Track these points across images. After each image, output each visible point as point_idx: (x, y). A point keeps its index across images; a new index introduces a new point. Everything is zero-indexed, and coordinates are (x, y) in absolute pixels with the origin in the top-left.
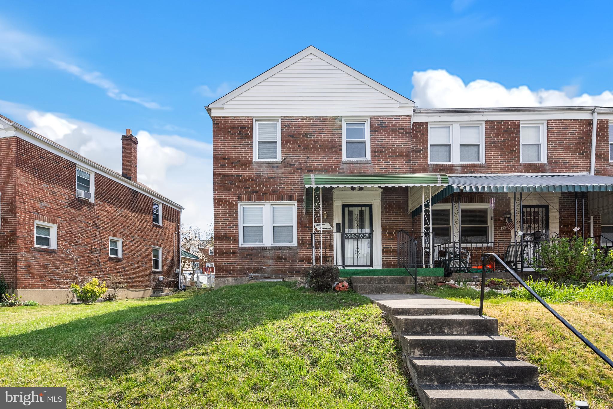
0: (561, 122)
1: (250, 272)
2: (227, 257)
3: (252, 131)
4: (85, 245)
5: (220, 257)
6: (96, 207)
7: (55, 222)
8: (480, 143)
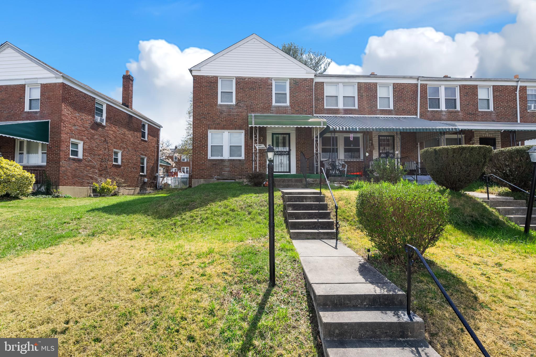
0: (401, 84)
1: (215, 175)
2: (201, 166)
3: (217, 85)
4: (99, 155)
5: (196, 166)
6: (106, 128)
7: (82, 140)
8: (355, 96)
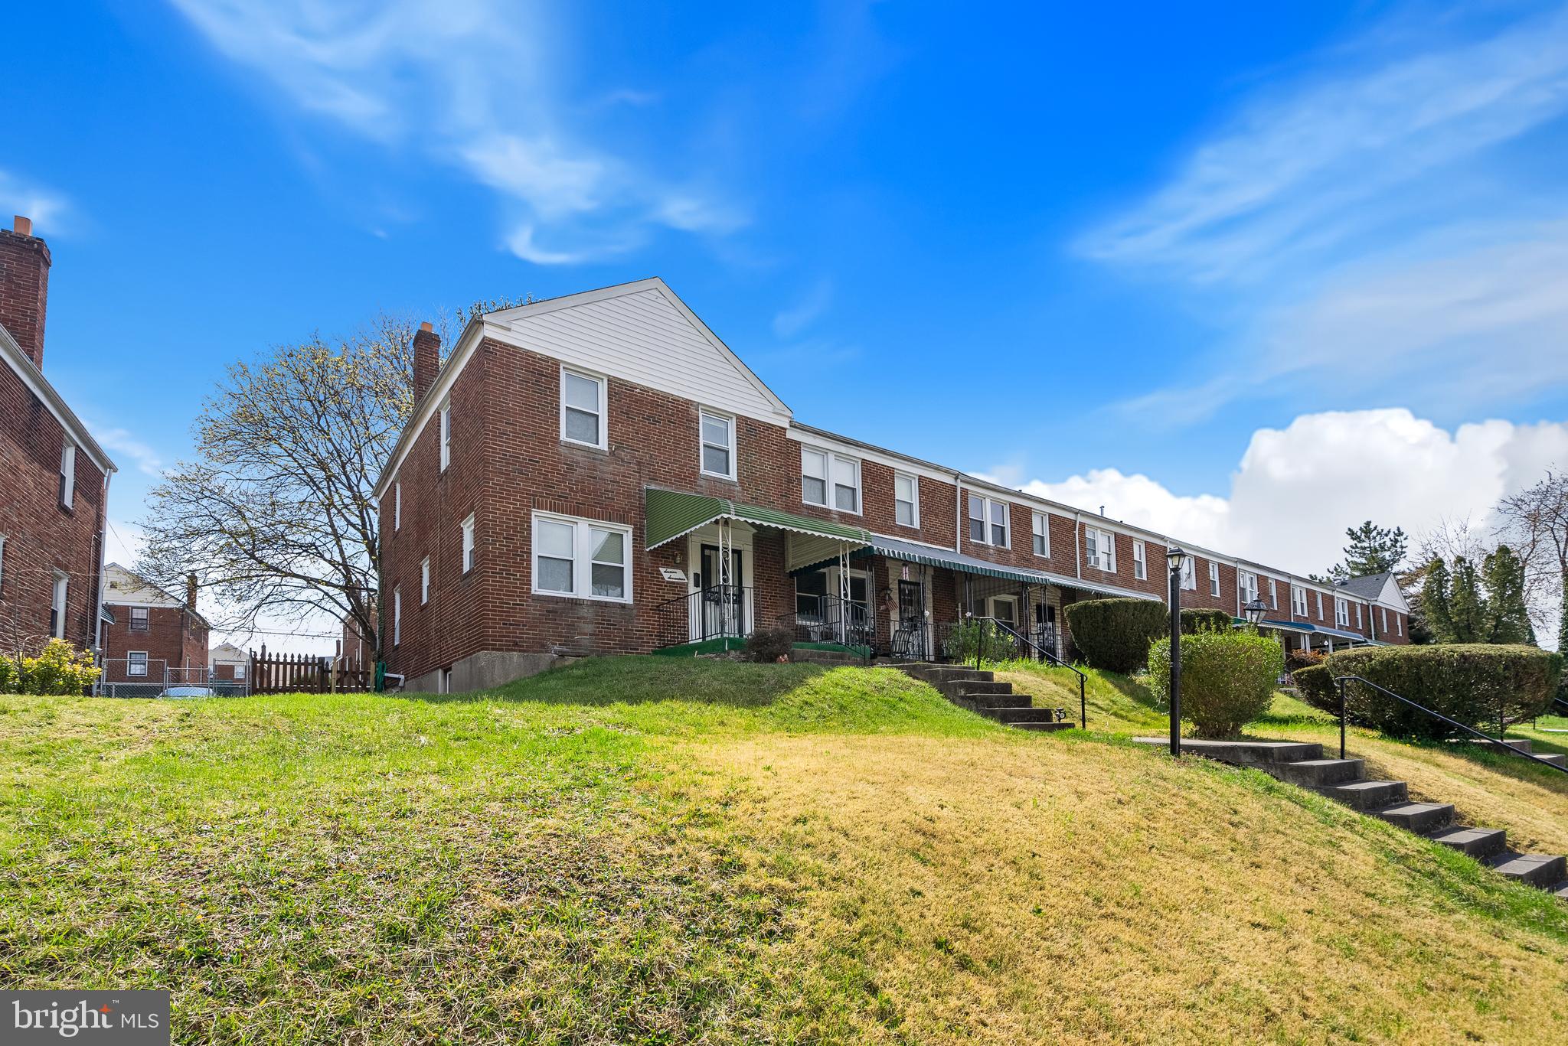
0: (934, 483)
1: (553, 644)
2: (509, 612)
3: (558, 386)
5: (495, 611)
8: (857, 488)
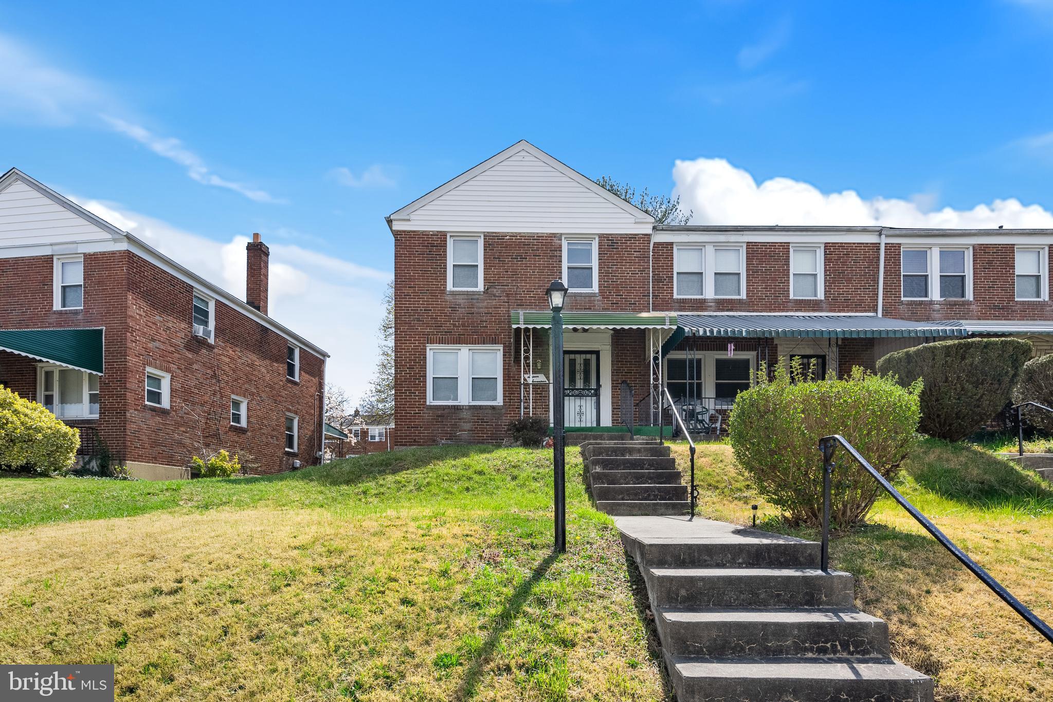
0: (842, 245)
1: (441, 439)
2: (411, 419)
3: (445, 251)
4: (202, 405)
5: (402, 419)
6: (216, 350)
7: (168, 369)
8: (740, 272)
